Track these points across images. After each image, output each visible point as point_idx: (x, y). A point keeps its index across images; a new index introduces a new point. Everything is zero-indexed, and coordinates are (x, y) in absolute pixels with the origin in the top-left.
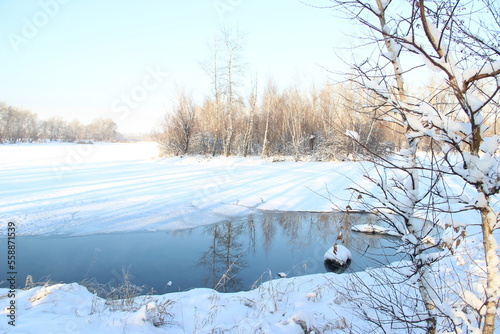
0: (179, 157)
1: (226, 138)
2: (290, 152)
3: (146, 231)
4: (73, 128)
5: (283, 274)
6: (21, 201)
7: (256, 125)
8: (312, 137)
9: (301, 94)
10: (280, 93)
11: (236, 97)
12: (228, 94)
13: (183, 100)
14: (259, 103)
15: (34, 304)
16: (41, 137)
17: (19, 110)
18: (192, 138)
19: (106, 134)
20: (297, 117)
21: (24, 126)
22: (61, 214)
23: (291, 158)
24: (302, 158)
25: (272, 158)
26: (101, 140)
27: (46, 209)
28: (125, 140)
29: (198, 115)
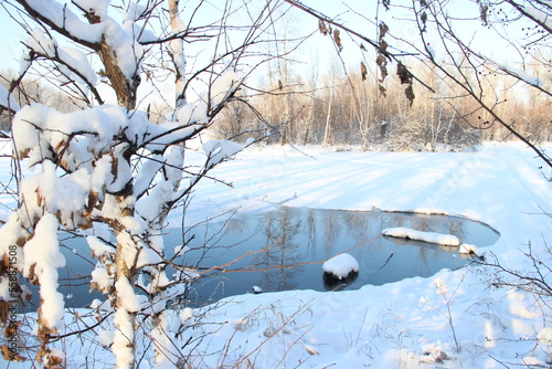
2: (358, 141)
5: (256, 288)
8: (384, 123)
11: (292, 77)
12: (283, 73)
18: (245, 124)
23: (359, 147)
24: (371, 148)
25: (335, 148)
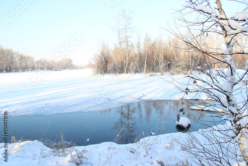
0: (102, 75)
1: (126, 65)
2: (158, 71)
3: (82, 112)
4: (52, 63)
5: (153, 133)
6: (22, 98)
7: (141, 58)
8: (169, 63)
9: (163, 41)
10: (152, 41)
11: (130, 44)
12: (126, 42)
13: (104, 47)
14: (142, 47)
15: (13, 152)
16: (36, 68)
17: (26, 56)
18: (109, 65)
19: (68, 65)
20: (161, 53)
21: (28, 63)
22: (41, 104)
23: (159, 74)
24: (164, 74)
25: (149, 74)
26: (65, 69)
27: (34, 102)
28: (77, 68)
29: (111, 54)
